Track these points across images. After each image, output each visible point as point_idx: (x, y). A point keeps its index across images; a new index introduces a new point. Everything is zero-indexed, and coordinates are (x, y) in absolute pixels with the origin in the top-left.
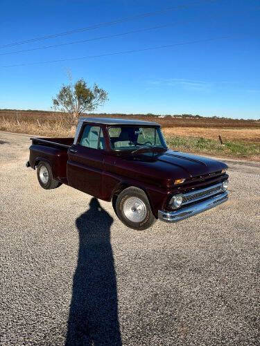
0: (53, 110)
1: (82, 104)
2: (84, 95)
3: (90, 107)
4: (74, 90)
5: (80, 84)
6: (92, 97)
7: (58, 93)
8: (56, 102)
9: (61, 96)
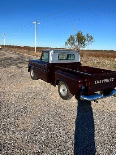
0: (65, 48)
1: (79, 44)
2: (81, 39)
3: (84, 46)
4: (76, 37)
5: (79, 34)
6: (85, 40)
7: (68, 39)
8: (66, 43)
9: (69, 40)
